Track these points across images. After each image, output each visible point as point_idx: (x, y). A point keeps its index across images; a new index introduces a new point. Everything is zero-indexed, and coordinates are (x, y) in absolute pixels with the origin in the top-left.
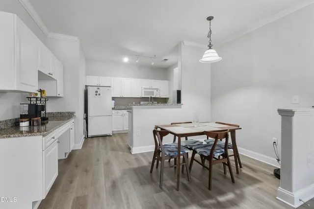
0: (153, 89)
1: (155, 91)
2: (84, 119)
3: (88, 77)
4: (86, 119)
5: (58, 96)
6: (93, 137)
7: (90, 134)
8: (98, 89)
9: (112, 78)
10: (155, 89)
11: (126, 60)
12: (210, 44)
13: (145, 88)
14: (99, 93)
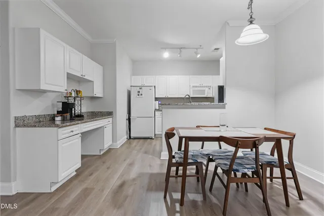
0: (205, 87)
1: (207, 89)
2: (127, 119)
3: (133, 77)
4: (129, 120)
5: (95, 96)
6: (135, 138)
7: (132, 135)
8: (140, 88)
9: (157, 76)
10: (207, 87)
11: (166, 55)
12: (251, 17)
13: (193, 87)
14: (141, 93)
